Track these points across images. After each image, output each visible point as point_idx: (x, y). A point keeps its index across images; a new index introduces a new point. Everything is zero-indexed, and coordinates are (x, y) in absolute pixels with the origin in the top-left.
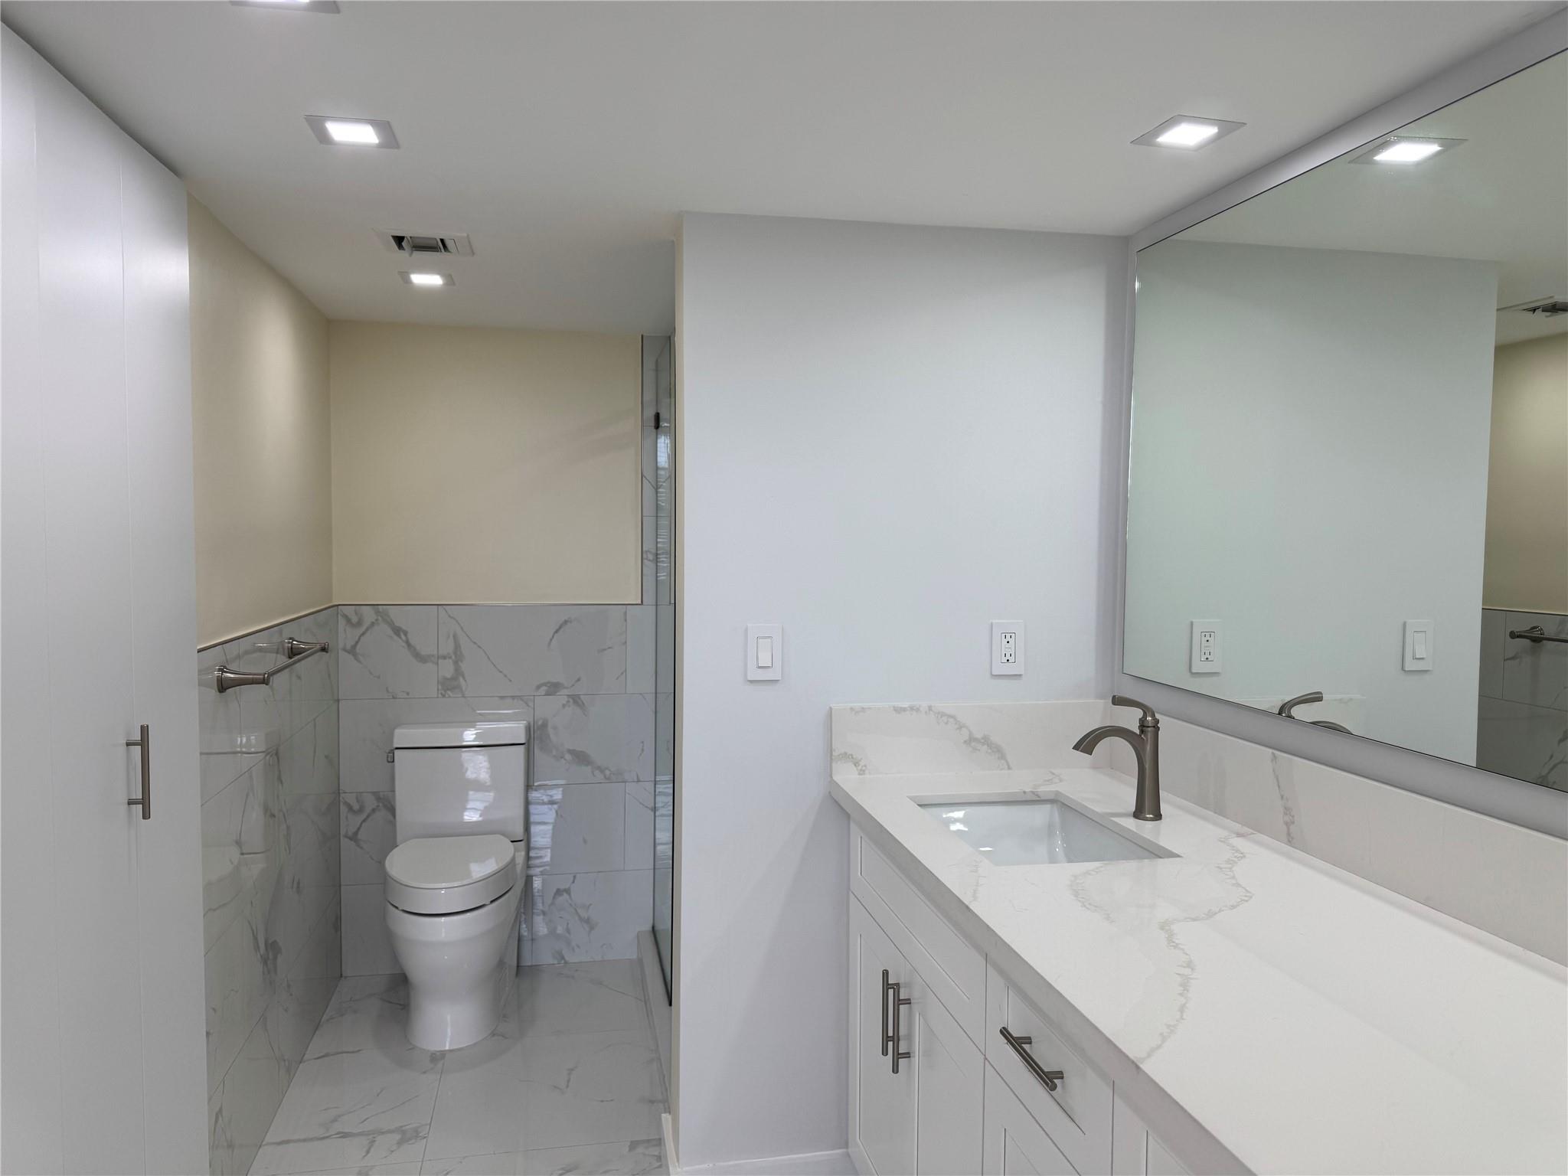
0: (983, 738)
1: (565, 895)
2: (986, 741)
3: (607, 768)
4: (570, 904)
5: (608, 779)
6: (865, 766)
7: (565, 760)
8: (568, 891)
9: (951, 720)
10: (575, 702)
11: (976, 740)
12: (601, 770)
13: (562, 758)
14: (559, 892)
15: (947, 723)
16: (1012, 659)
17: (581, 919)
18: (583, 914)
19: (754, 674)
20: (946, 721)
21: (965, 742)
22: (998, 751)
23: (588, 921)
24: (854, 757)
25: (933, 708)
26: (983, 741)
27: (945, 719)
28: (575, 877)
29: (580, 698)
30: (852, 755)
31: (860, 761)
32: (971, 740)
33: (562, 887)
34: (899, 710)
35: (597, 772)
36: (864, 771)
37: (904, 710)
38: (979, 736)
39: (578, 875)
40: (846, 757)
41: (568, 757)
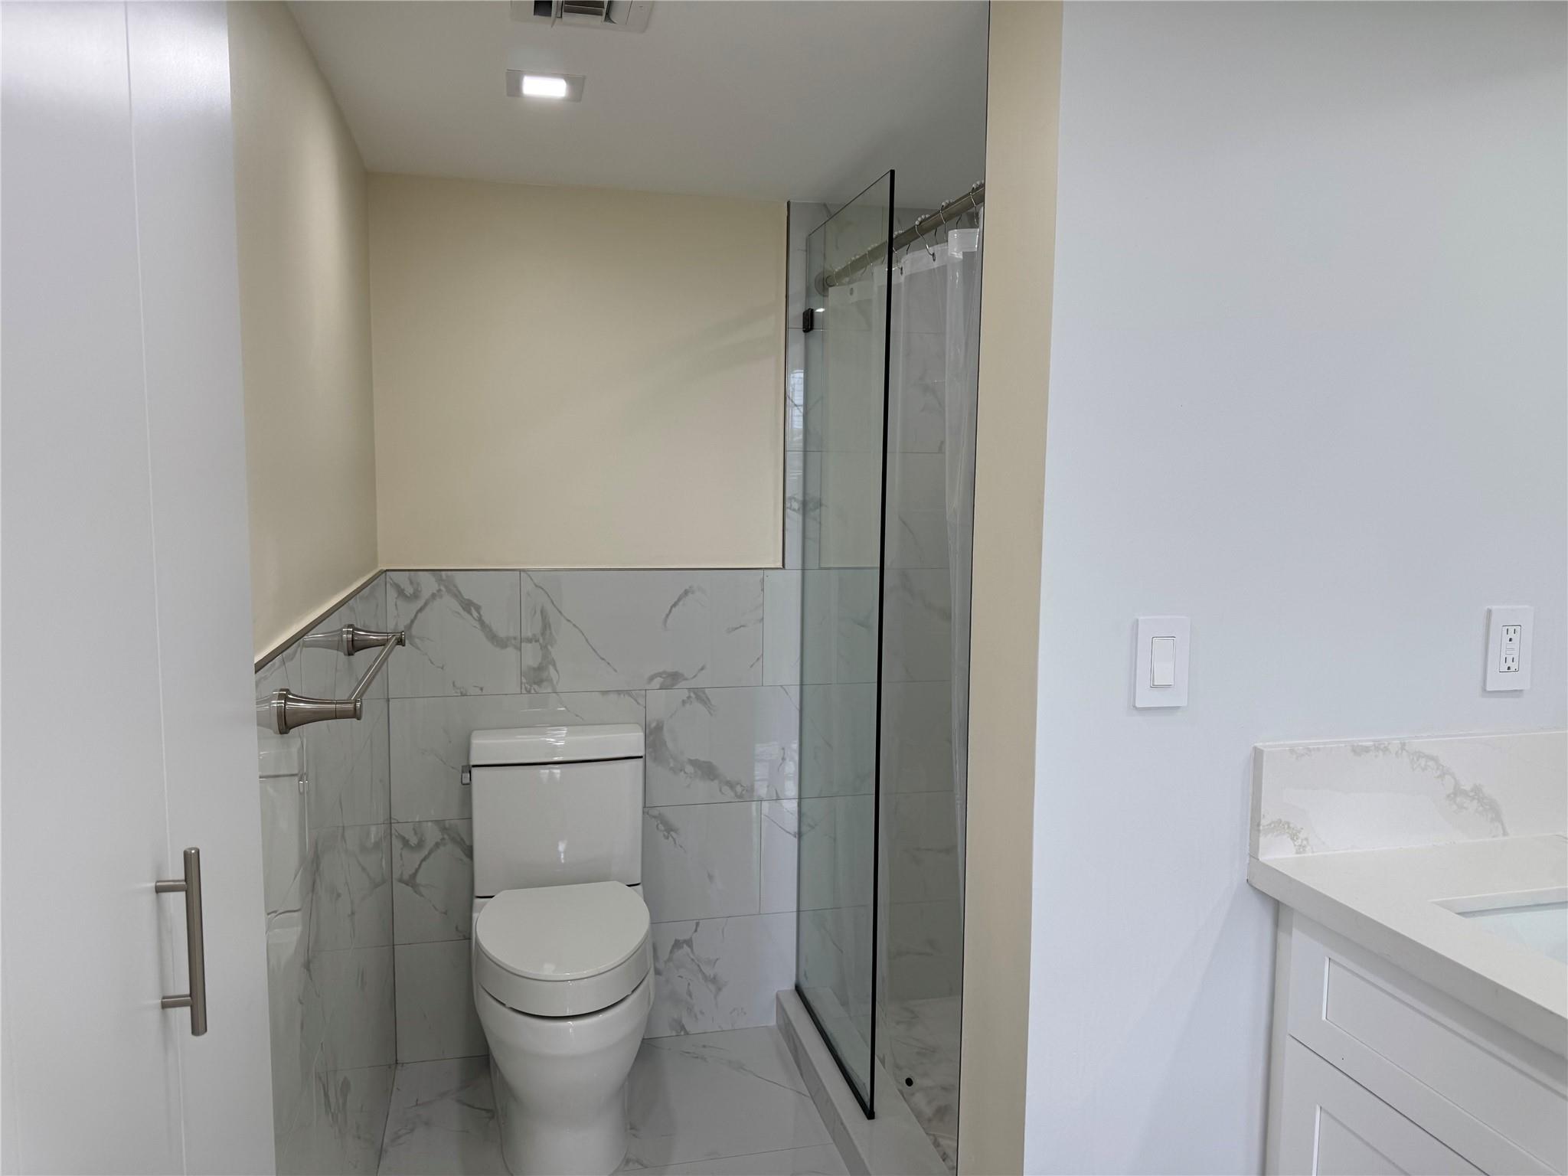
0: (1472, 791)
1: (686, 948)
2: (1477, 793)
3: (738, 784)
4: (693, 960)
5: (741, 796)
6: (1306, 839)
7: (685, 773)
8: (689, 943)
9: (1431, 763)
10: (698, 698)
11: (1465, 793)
12: (731, 785)
13: (681, 770)
14: (677, 945)
15: (1424, 769)
16: (1514, 667)
17: (705, 978)
18: (709, 971)
19: (1146, 698)
20: (1423, 764)
21: (1448, 796)
22: (1492, 810)
23: (714, 980)
24: (1291, 825)
25: (1407, 748)
26: (1472, 794)
27: (1423, 762)
28: (697, 924)
29: (704, 693)
30: (1288, 823)
31: (1299, 832)
32: (1458, 791)
33: (681, 938)
34: (1358, 751)
35: (726, 789)
36: (1304, 847)
37: (1367, 750)
38: (1467, 787)
39: (701, 921)
40: (1281, 826)
41: (689, 769)
